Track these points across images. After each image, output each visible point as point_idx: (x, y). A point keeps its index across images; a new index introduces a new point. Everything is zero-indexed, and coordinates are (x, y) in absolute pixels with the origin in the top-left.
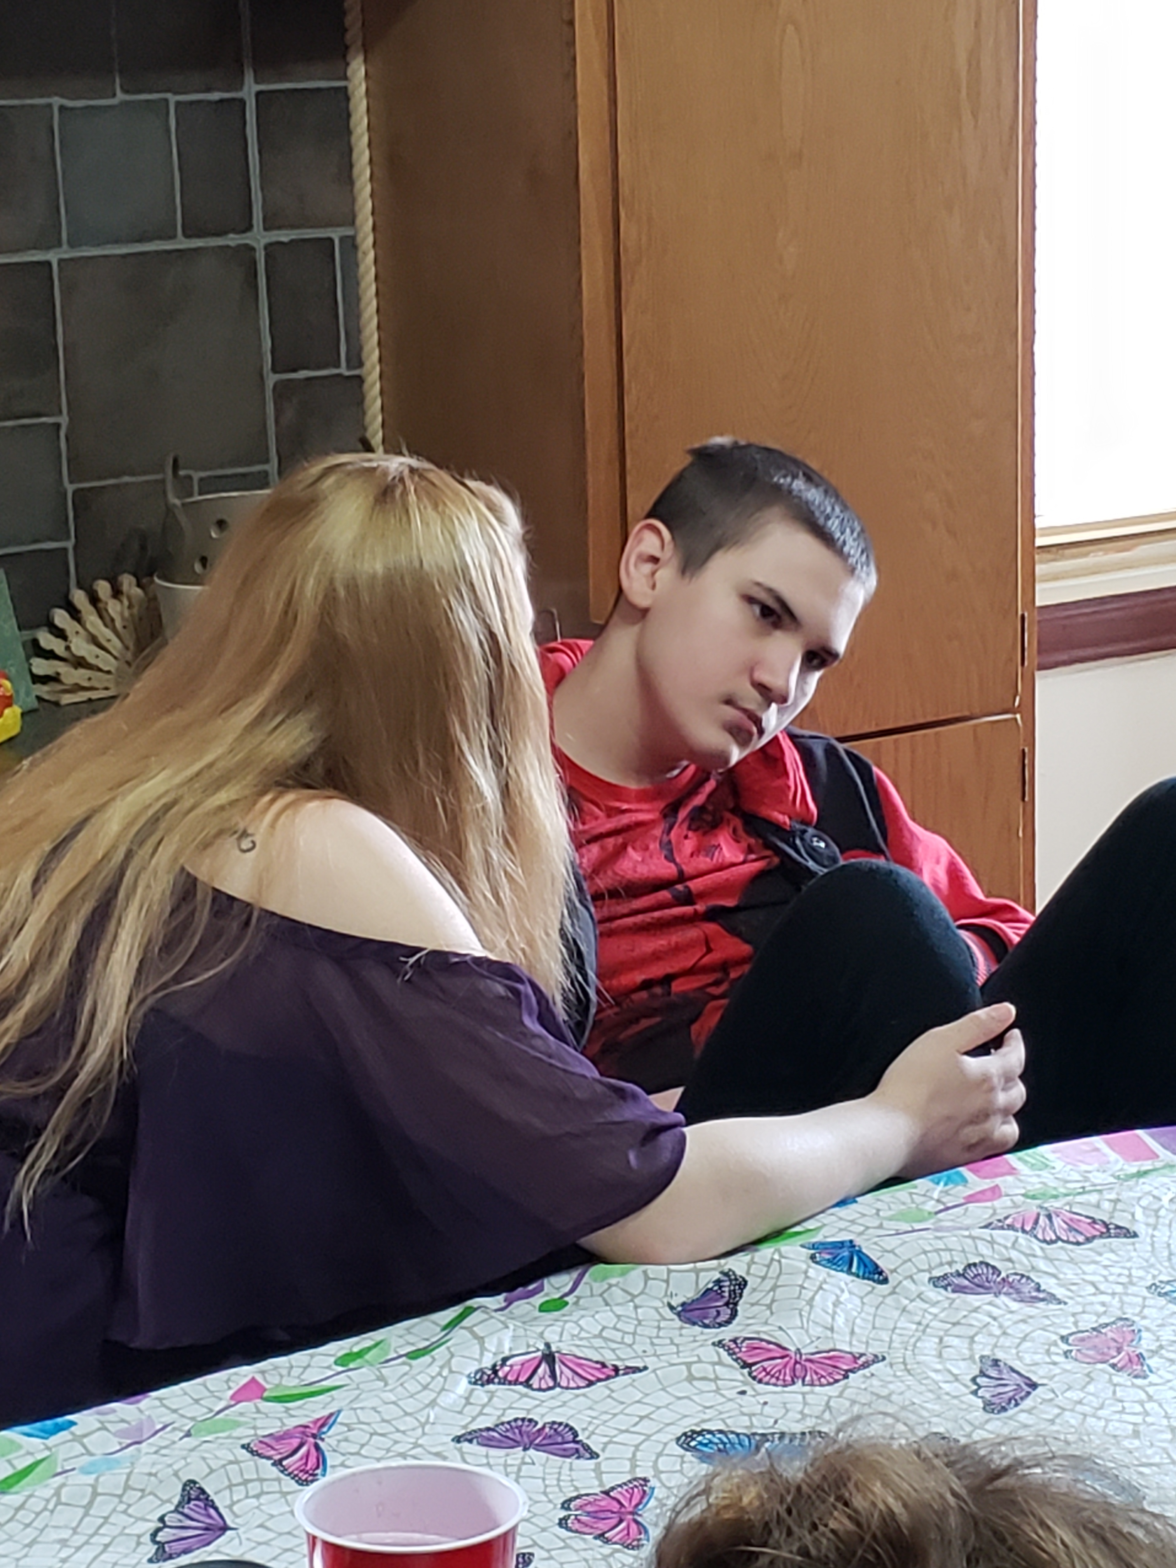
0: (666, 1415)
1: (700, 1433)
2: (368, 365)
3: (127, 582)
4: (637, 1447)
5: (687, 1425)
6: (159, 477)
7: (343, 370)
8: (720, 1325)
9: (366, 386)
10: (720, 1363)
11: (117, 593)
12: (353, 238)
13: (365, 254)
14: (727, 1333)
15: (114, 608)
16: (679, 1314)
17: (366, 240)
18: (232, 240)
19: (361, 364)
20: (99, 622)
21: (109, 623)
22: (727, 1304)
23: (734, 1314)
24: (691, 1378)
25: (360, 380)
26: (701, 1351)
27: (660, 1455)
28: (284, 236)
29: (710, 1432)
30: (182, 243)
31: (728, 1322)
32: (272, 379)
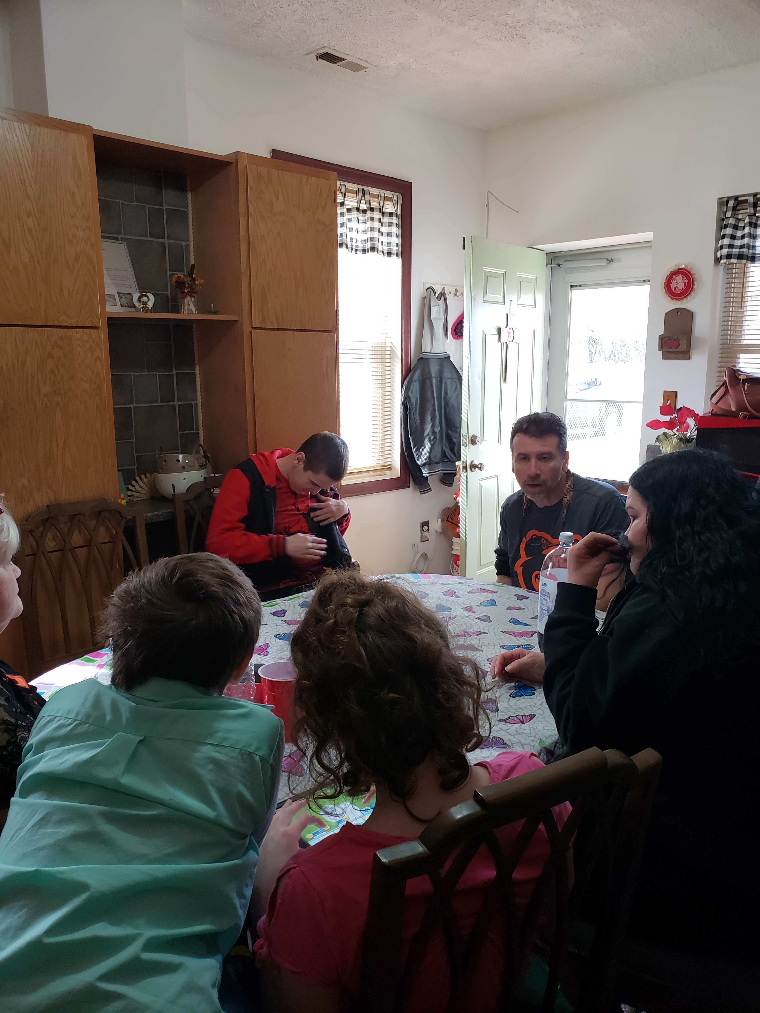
0: (272, 632)
1: (279, 634)
2: (200, 430)
3: (148, 475)
4: (266, 638)
5: (276, 633)
6: (154, 453)
7: (195, 431)
8: (282, 617)
9: (200, 435)
10: (283, 623)
11: (146, 477)
12: (197, 404)
13: (199, 407)
14: (284, 618)
15: (145, 480)
16: (273, 615)
17: (200, 404)
18: (170, 403)
19: (199, 430)
20: (142, 483)
21: (144, 483)
22: (283, 613)
23: (285, 615)
24: (276, 626)
25: (198, 433)
26: (278, 621)
27: (271, 639)
28: (182, 403)
29: (281, 634)
30: (160, 404)
31: (284, 616)
32: (179, 433)
